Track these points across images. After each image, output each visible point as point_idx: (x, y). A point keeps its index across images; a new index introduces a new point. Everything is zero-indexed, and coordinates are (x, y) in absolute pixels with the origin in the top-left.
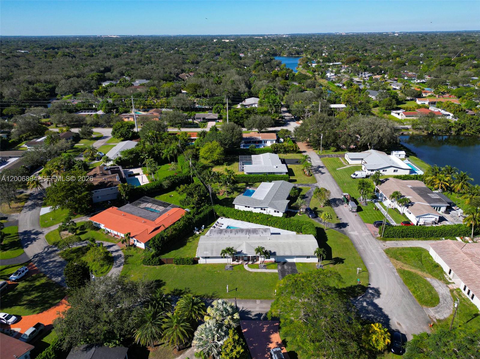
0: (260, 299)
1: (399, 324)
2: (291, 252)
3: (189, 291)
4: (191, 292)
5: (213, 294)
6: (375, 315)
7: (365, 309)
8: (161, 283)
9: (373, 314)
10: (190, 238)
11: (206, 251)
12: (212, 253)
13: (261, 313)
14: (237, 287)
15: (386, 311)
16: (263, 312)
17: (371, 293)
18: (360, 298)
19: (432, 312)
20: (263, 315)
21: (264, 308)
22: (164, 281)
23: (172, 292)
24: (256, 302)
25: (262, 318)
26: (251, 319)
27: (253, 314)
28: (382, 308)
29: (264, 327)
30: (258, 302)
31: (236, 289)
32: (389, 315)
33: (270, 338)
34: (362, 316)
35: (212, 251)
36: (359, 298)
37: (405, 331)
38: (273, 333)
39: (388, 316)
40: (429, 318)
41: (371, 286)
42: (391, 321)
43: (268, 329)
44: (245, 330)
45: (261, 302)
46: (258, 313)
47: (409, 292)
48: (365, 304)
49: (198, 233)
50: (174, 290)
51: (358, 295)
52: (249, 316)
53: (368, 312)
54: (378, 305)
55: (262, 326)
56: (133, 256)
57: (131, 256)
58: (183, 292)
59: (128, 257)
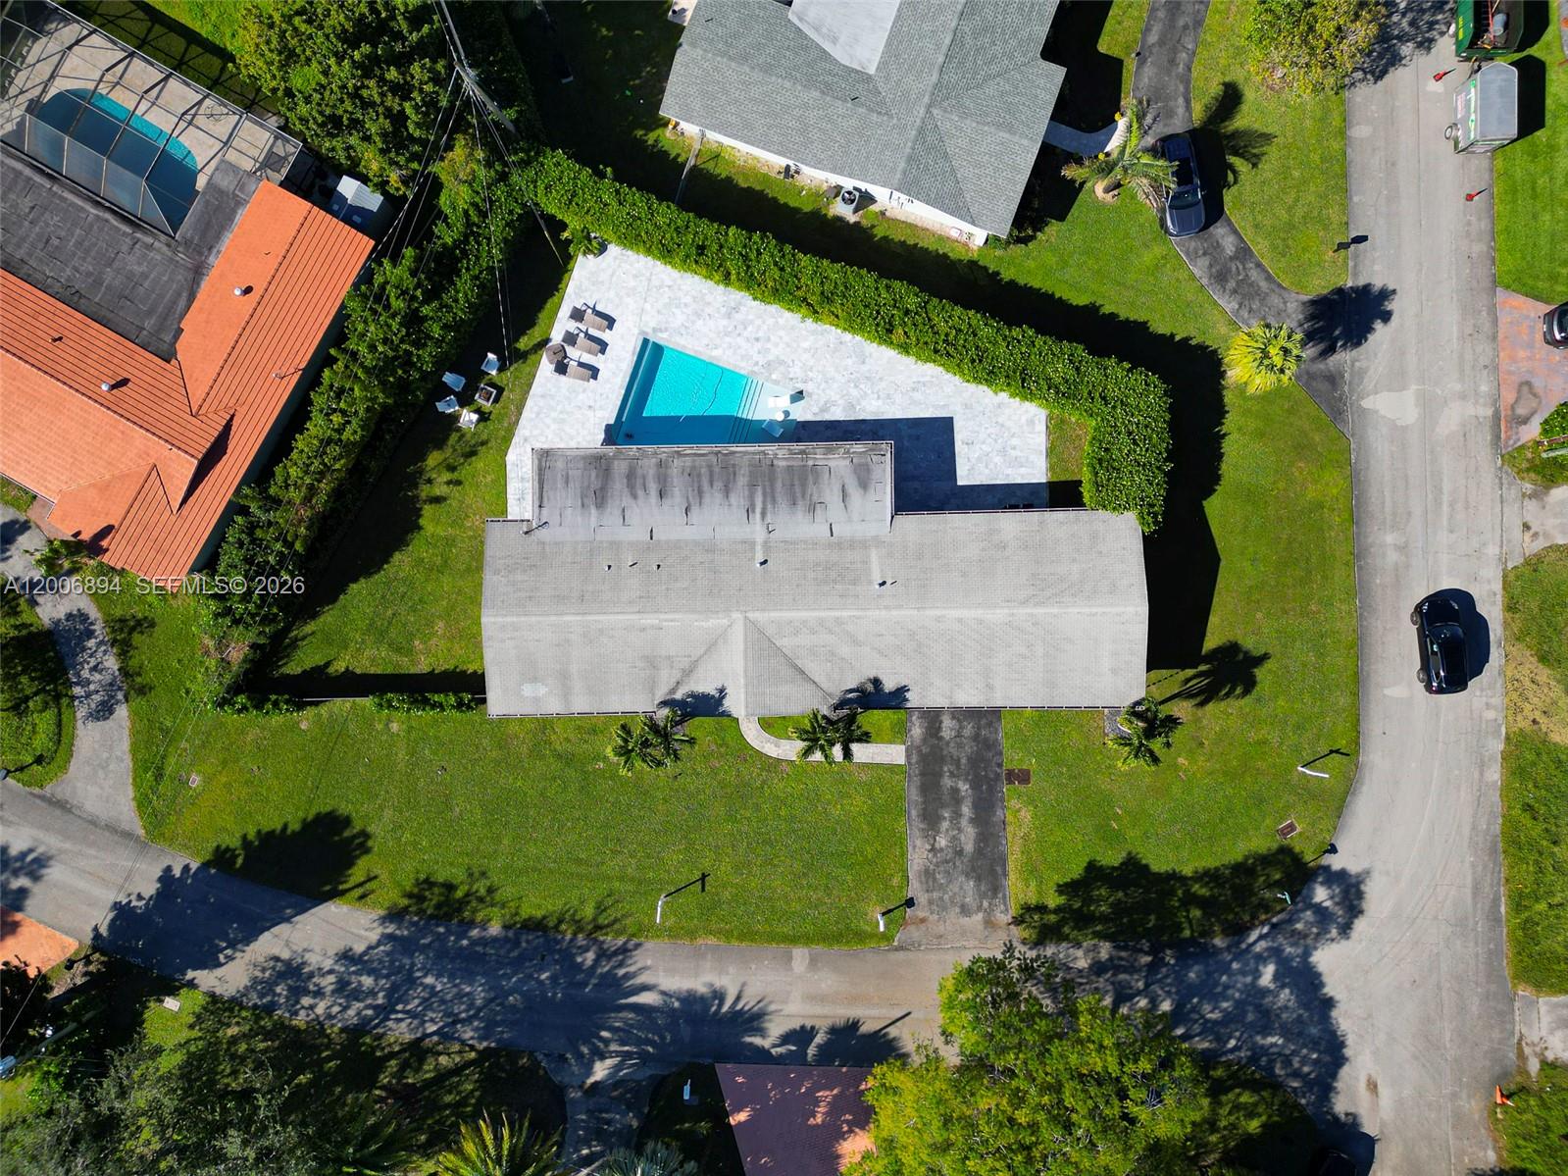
0: (806, 939)
1: (1373, 1087)
2: (990, 687)
3: (490, 890)
4: (498, 896)
5: (601, 909)
6: (1288, 1040)
7: (1258, 1008)
8: (347, 834)
9: (1285, 1032)
10: (433, 459)
11: (534, 680)
12: (566, 695)
13: (808, 1024)
14: (706, 864)
15: (1345, 1020)
16: (817, 1023)
17: (1319, 909)
18: (1261, 937)
19: (1546, 1020)
20: (819, 1039)
21: (822, 999)
22: (357, 826)
23: (410, 896)
24: (790, 959)
25: (811, 1051)
26: (762, 1056)
27: (776, 1029)
28: (1337, 997)
29: (817, 1102)
30: (800, 955)
31: (704, 877)
32: (1350, 1040)
33: (839, 1157)
34: (1232, 1043)
35: (564, 676)
36: (1254, 936)
37: (1383, 1124)
38: (851, 1131)
39: (1342, 1045)
40: (1512, 1056)
41: (1336, 862)
42: (1345, 1072)
43: (835, 1109)
44: (742, 1117)
45: (813, 962)
46: (796, 1024)
47: (1496, 903)
48: (1267, 975)
49: (468, 418)
50: (418, 883)
51: (1254, 917)
52: (757, 1041)
53: (1267, 1020)
54: (1325, 979)
55: (811, 1092)
56: (152, 625)
57: (139, 623)
58: (459, 894)
59: (130, 633)
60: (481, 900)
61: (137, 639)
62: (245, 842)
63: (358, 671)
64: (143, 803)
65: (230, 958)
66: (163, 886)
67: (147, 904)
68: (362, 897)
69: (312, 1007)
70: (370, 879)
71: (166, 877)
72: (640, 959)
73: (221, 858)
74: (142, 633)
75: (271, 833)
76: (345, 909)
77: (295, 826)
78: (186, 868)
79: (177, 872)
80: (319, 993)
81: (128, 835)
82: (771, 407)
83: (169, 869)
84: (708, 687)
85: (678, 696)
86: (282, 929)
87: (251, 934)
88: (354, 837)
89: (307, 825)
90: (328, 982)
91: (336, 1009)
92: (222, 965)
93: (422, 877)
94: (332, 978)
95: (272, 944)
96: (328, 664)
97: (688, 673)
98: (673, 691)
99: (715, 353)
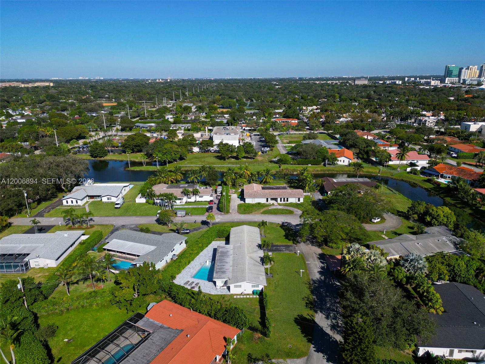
4: (307, 297)
8: (299, 319)
21: (315, 260)
22: (297, 317)
23: (310, 309)
25: (324, 262)
26: (328, 266)
46: (320, 263)
50: (307, 308)
52: (325, 267)
56: (250, 354)
57: (249, 357)
58: (308, 302)
59: (252, 358)
60: (308, 299)
61: (254, 357)
62: (305, 336)
63: (260, 317)
64: (299, 357)
65: (334, 338)
66: (320, 352)
67: (325, 355)
68: (313, 316)
69: (341, 324)
70: (308, 315)
71: (317, 351)
72: (315, 278)
73: (309, 341)
74: (252, 356)
75: (301, 331)
76: (315, 319)
77: (299, 327)
78: (314, 347)
79: (315, 349)
80: (337, 323)
81: (307, 360)
82: (208, 264)
83: (315, 351)
84: (259, 259)
85: (261, 263)
86: (324, 329)
87: (328, 335)
88: (299, 317)
89: (298, 325)
90: (334, 321)
91: (340, 320)
92: (336, 339)
93: (305, 307)
94: (333, 320)
95: (328, 331)
96: (259, 321)
97: (257, 261)
98: (260, 264)
99: (197, 270)
